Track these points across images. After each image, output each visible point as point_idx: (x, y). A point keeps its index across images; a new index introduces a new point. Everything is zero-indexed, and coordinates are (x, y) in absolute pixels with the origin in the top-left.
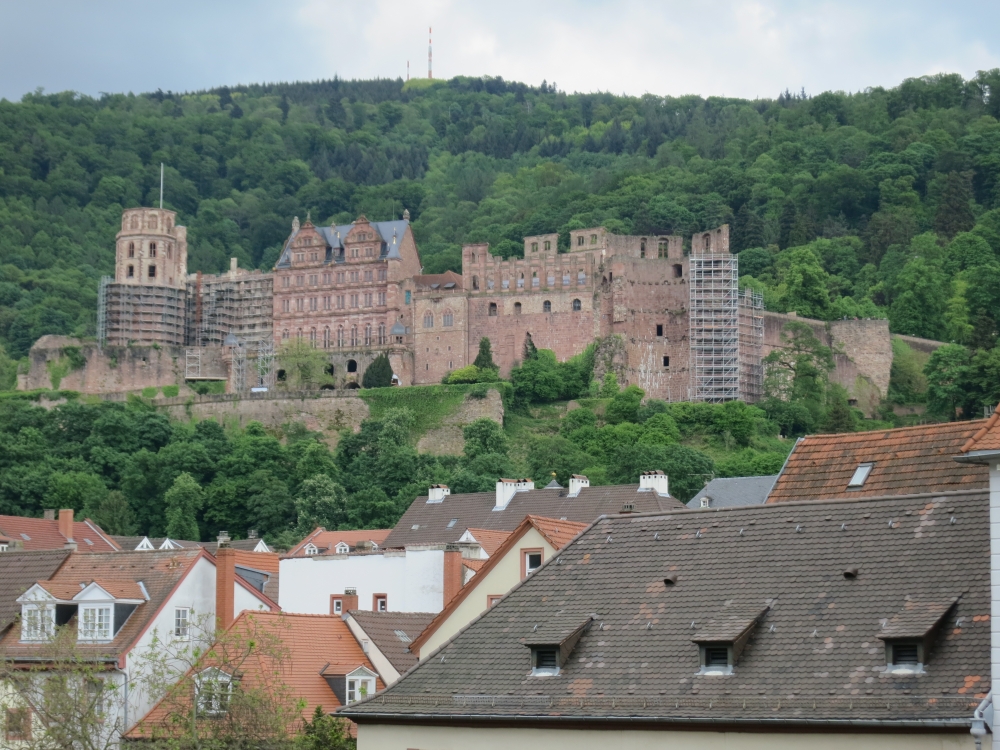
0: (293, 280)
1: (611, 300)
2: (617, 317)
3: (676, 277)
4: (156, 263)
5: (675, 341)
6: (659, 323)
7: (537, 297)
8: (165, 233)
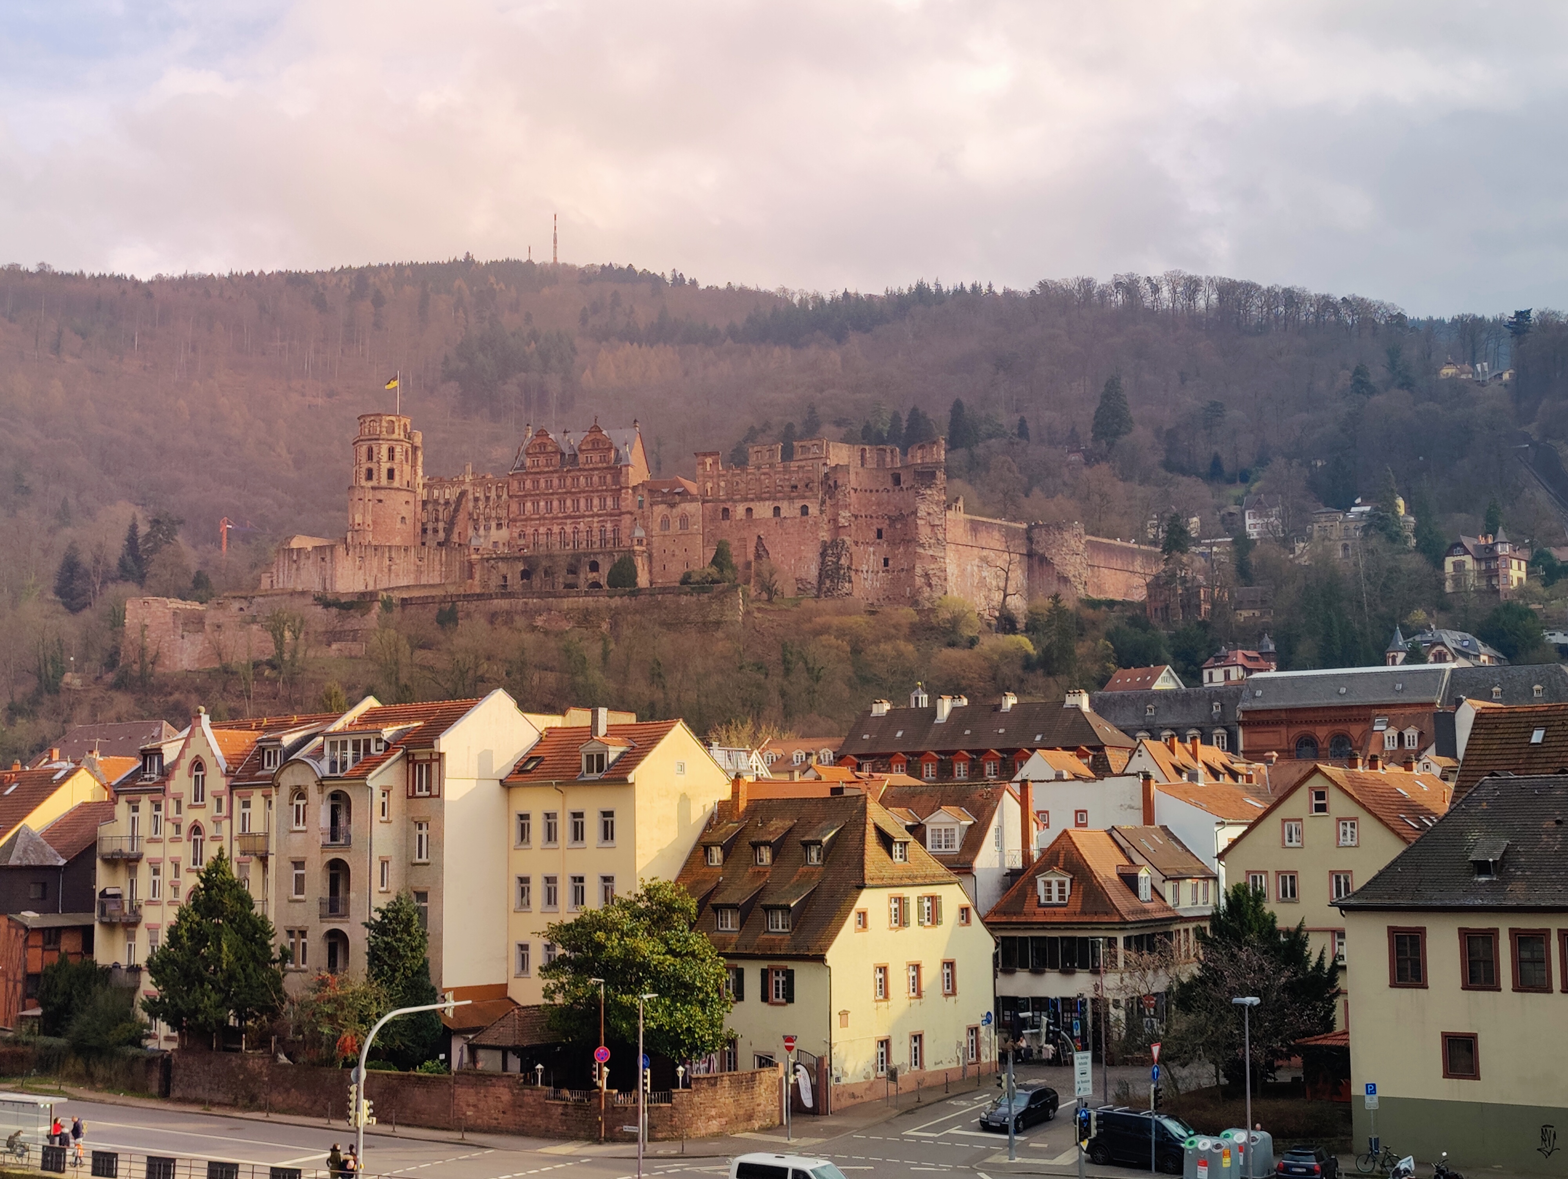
0: (529, 484)
1: (836, 506)
2: (842, 521)
3: (895, 485)
4: (395, 467)
5: (894, 544)
6: (879, 527)
7: (767, 503)
8: (402, 437)
